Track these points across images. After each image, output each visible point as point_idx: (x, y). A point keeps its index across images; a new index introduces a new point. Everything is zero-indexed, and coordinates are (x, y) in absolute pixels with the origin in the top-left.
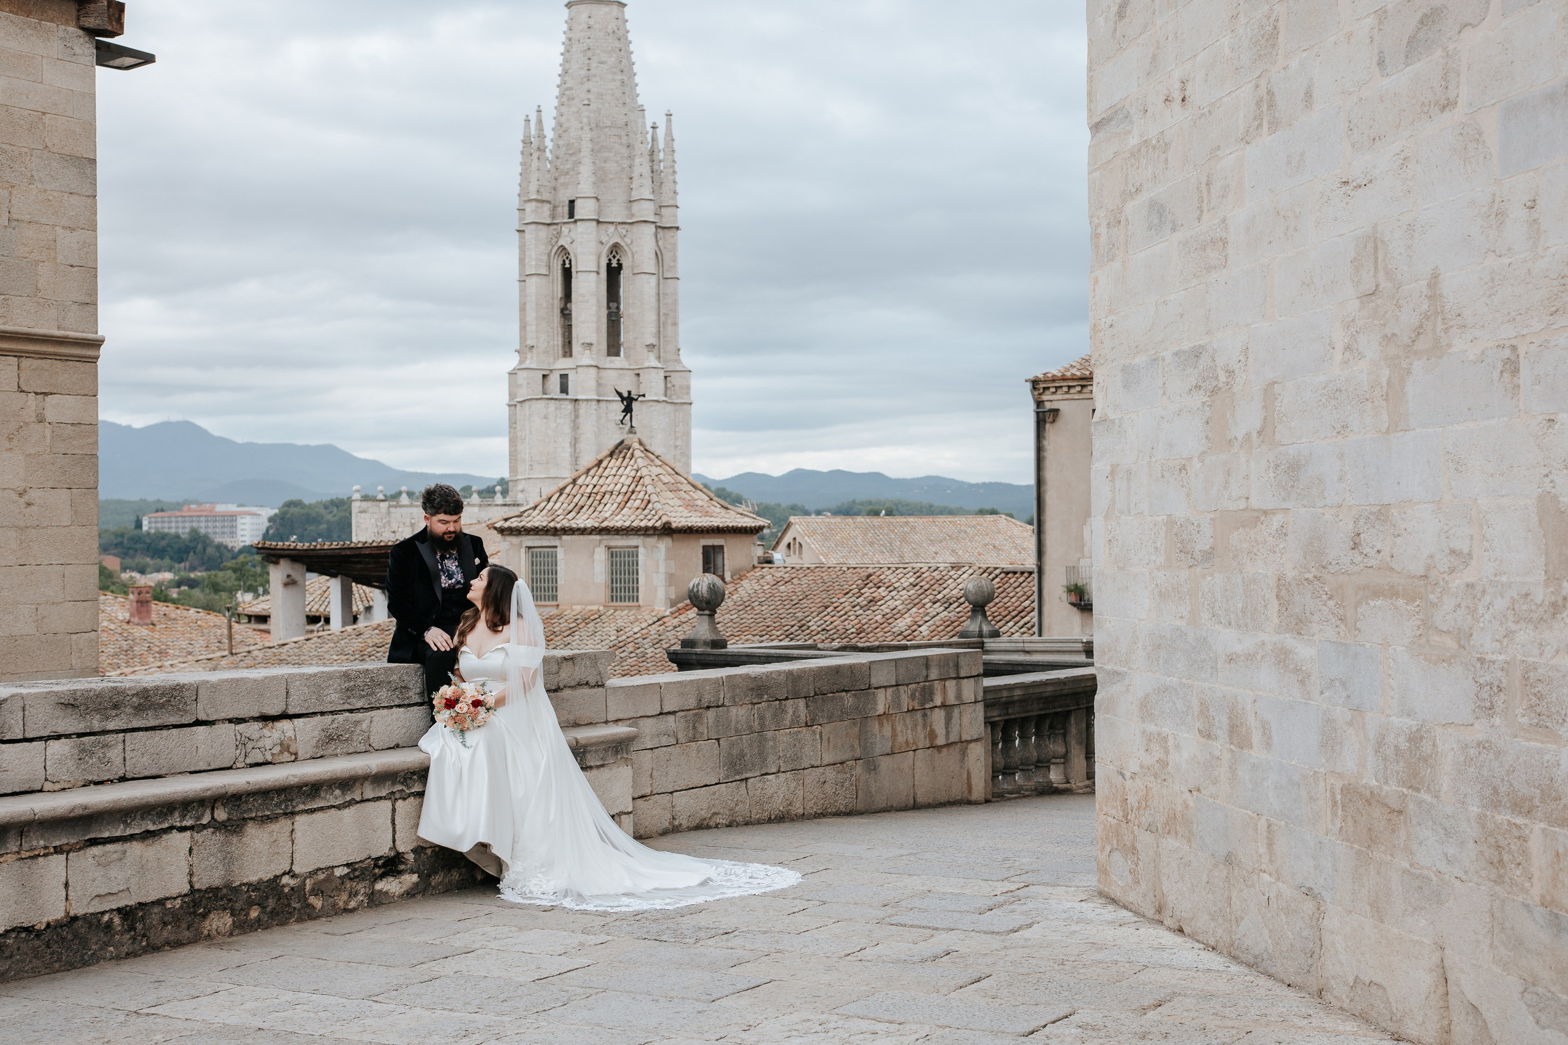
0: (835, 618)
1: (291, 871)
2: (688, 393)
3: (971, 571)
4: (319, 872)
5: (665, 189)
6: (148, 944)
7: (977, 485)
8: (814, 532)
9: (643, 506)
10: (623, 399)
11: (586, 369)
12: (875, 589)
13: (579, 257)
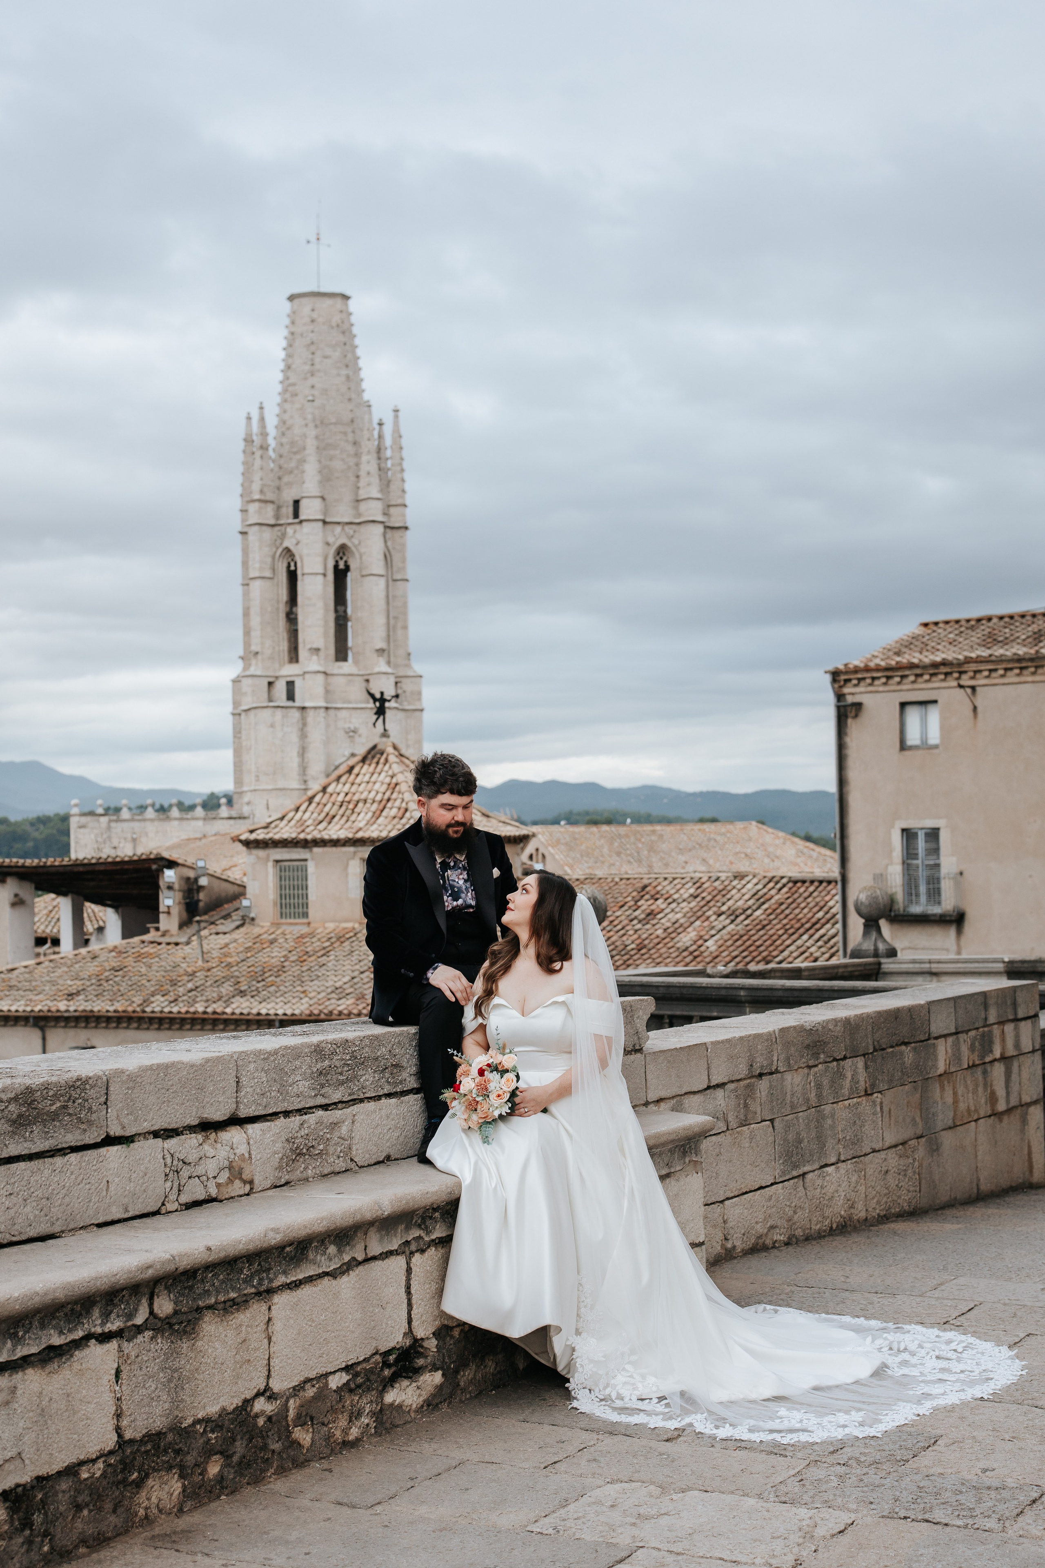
0: (611, 933)
1: (267, 1388)
2: (420, 699)
3: (755, 881)
4: (308, 1386)
5: (393, 487)
6: (52, 1548)
7: (694, 795)
8: (558, 842)
9: (400, 815)
10: (375, 700)
11: (313, 676)
12: (651, 901)
13: (306, 559)
